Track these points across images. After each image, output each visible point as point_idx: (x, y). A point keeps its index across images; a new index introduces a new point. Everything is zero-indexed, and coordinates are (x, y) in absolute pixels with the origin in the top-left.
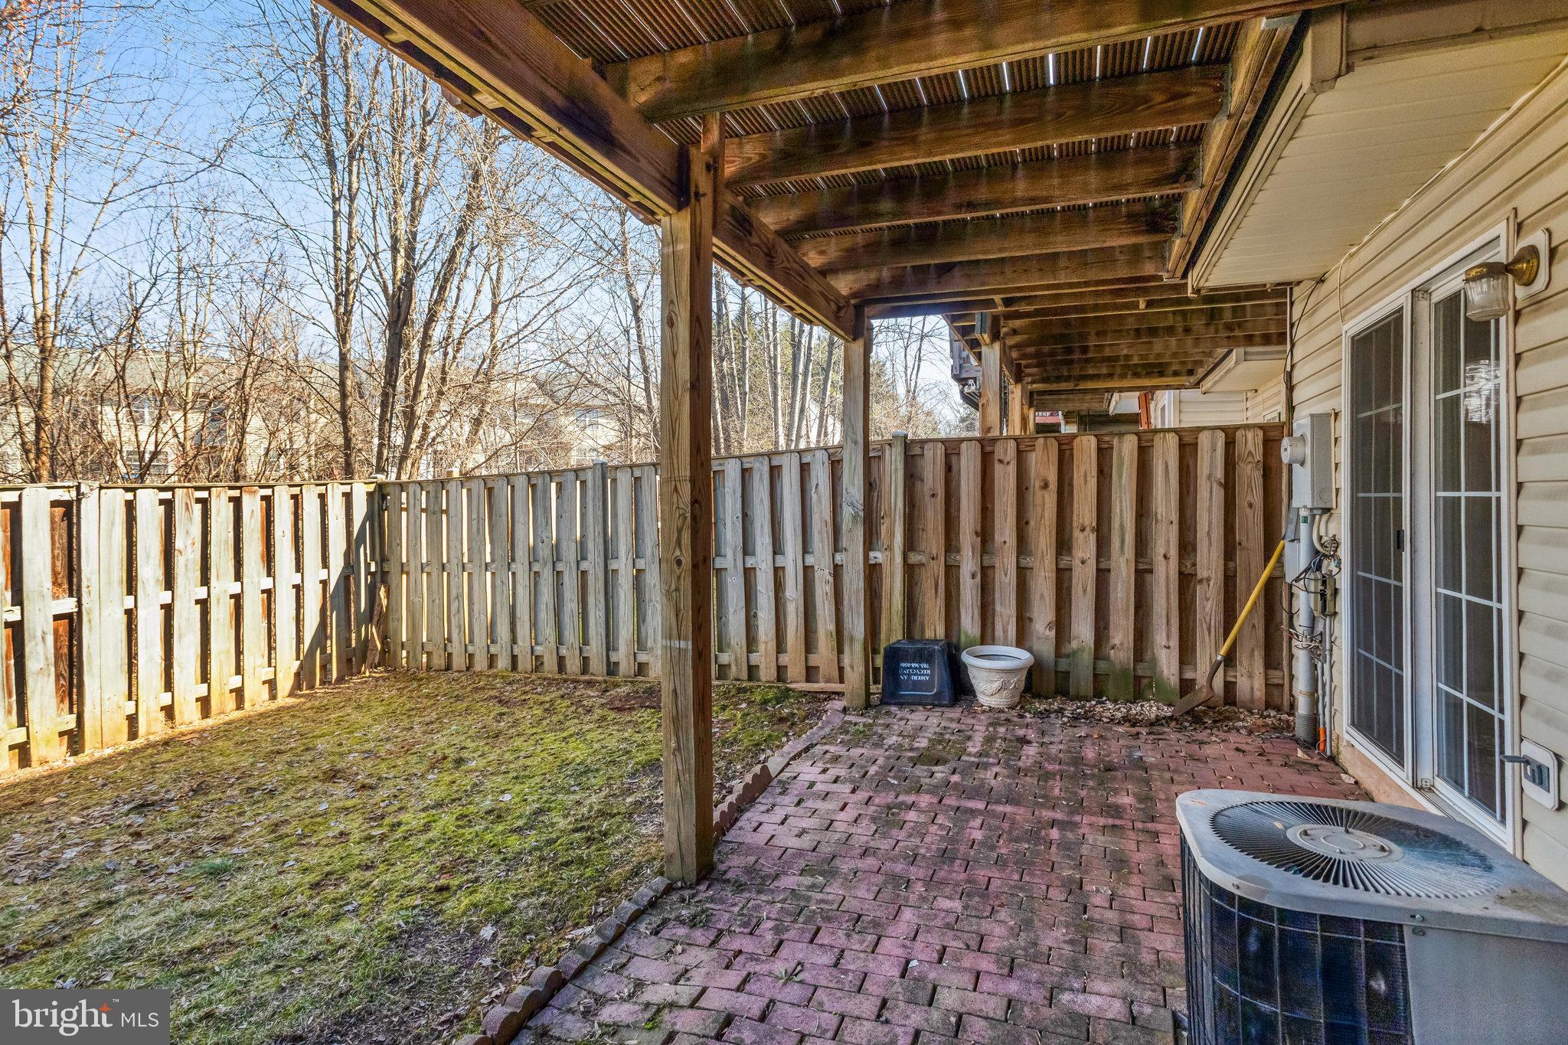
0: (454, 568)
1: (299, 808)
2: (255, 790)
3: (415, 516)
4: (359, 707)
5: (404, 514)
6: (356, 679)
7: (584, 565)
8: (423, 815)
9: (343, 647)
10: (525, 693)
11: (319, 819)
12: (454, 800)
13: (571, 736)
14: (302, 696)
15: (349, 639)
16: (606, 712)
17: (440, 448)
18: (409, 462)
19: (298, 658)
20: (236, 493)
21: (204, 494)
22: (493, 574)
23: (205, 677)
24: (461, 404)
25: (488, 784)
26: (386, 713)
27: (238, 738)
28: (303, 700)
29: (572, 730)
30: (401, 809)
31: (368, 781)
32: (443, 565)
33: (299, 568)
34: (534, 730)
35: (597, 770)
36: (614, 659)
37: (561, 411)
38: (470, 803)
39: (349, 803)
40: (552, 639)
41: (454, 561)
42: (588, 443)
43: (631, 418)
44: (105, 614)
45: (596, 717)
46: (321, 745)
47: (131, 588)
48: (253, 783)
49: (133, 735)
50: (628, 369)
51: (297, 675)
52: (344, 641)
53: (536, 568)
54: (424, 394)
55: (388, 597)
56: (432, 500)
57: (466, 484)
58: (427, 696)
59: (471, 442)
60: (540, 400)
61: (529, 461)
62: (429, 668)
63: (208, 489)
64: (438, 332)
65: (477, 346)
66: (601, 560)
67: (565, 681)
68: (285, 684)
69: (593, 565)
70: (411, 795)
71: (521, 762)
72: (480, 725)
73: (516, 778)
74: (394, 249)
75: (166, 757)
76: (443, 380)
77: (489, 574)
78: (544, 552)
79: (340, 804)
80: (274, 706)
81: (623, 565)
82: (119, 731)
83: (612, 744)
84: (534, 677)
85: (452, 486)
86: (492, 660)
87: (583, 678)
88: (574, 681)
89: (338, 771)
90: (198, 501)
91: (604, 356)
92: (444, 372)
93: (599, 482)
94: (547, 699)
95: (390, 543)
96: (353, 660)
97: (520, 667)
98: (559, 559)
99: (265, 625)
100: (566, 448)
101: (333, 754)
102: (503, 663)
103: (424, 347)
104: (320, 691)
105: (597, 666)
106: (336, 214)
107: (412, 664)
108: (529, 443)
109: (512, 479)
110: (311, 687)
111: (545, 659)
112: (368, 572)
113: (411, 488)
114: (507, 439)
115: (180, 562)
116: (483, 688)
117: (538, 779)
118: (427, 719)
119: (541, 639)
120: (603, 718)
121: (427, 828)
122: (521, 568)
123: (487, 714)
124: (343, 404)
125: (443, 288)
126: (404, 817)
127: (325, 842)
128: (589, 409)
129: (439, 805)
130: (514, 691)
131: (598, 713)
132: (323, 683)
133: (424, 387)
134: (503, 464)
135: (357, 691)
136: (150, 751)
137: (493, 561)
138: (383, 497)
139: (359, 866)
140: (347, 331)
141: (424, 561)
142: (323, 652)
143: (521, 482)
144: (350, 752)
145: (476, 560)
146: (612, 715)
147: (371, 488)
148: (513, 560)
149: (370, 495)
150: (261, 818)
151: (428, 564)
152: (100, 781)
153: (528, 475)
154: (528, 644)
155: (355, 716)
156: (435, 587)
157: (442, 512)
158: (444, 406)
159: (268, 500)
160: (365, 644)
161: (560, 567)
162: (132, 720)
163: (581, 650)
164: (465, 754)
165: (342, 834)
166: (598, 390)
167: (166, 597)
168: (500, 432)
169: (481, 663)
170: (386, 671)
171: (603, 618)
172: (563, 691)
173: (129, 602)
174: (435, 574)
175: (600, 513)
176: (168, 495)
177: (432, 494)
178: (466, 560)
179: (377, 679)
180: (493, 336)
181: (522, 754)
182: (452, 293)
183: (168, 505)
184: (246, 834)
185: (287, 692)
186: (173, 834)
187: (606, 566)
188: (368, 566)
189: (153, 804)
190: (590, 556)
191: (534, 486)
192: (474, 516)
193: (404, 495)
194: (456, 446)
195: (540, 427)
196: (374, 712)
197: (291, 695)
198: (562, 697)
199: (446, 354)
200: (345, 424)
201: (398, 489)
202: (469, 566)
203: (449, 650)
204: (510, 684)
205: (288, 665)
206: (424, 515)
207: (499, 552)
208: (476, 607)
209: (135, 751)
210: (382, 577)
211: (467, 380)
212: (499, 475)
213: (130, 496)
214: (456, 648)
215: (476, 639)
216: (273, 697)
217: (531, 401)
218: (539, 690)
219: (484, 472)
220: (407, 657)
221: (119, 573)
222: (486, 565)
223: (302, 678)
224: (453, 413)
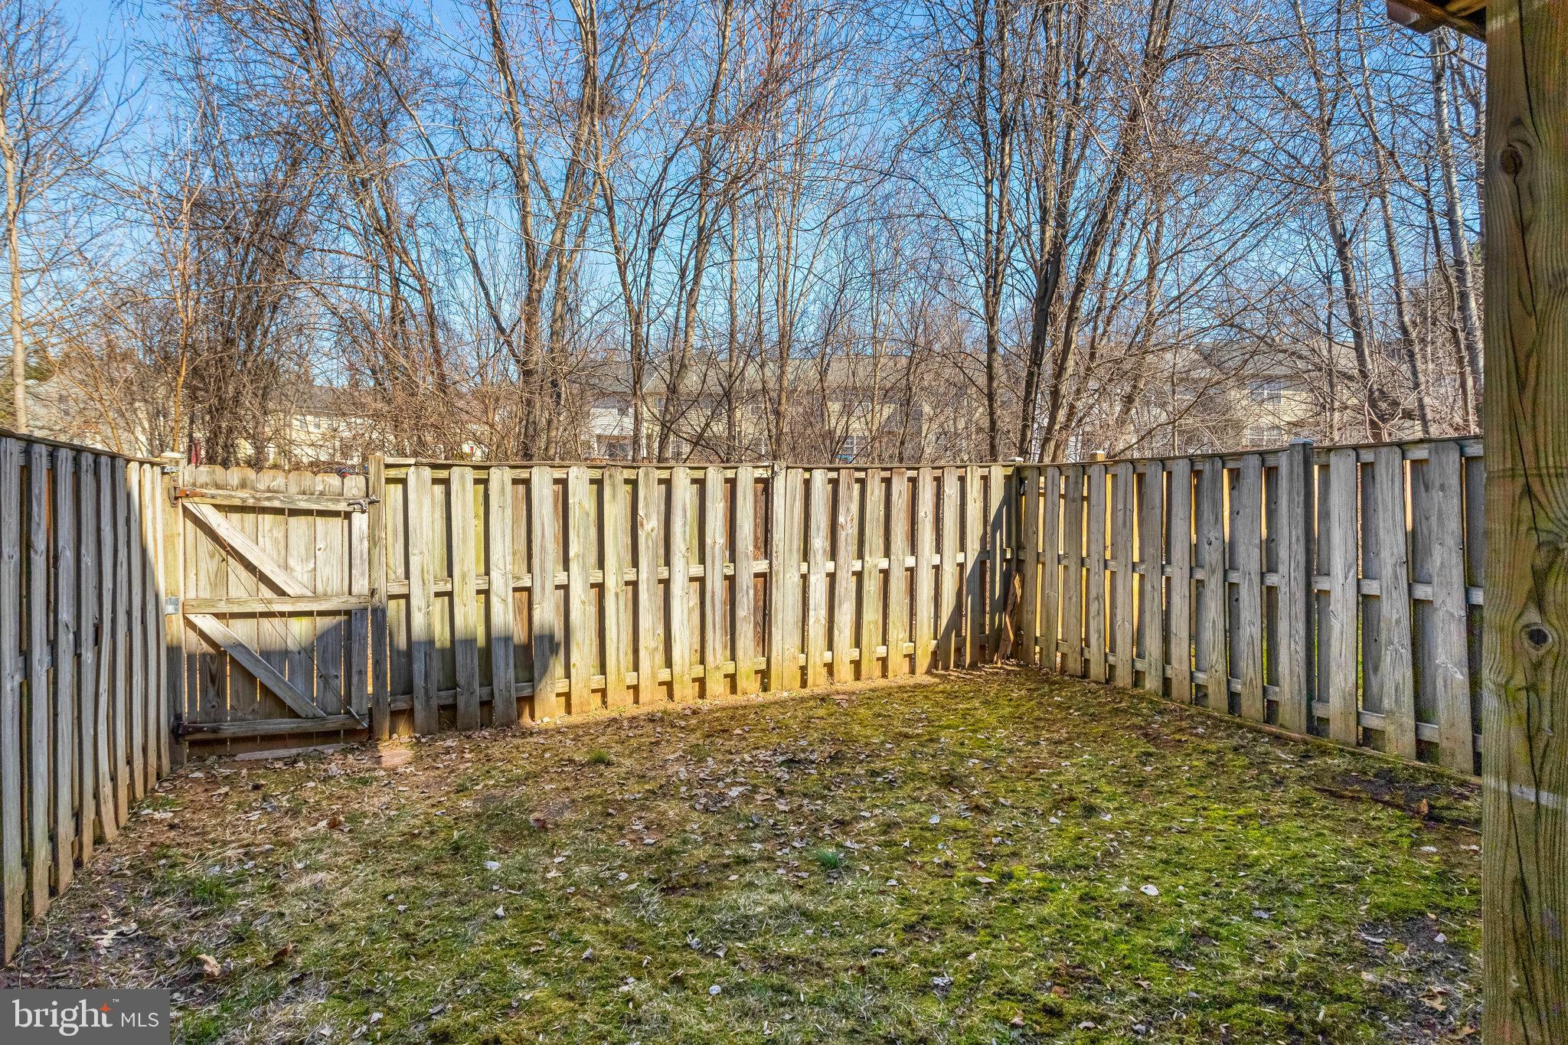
0: (1094, 563)
1: (912, 811)
2: (878, 775)
3: (1053, 503)
4: (986, 703)
5: (1042, 499)
6: (988, 668)
7: (1272, 579)
8: (1039, 874)
9: (977, 632)
10: (1181, 730)
11: (928, 835)
12: (1078, 867)
13: (1251, 816)
14: (936, 676)
15: (983, 625)
16: (1307, 791)
17: (1088, 429)
18: (1052, 444)
19: (935, 638)
20: (887, 474)
21: (862, 475)
22: (1142, 577)
23: (858, 643)
24: (1110, 380)
25: (1124, 859)
26: (1012, 716)
27: (876, 709)
28: (937, 680)
29: (1252, 807)
30: (1014, 854)
31: (982, 801)
32: (1083, 559)
33: (939, 549)
34: (1192, 792)
35: (1300, 894)
36: (1319, 711)
37: (1231, 383)
38: (1100, 879)
39: (961, 824)
40: (1221, 667)
41: (1095, 556)
42: (1266, 420)
43: (1332, 386)
44: (787, 576)
45: (1291, 795)
46: (946, 738)
47: (806, 557)
48: (878, 765)
49: (804, 684)
50: (1328, 325)
51: (934, 653)
52: (978, 627)
53: (1199, 575)
54: (1070, 371)
55: (1023, 587)
56: (1072, 486)
57: (1112, 470)
58: (1059, 706)
59: (1121, 422)
60: (1205, 373)
61: (1188, 442)
62: (1063, 671)
63: (865, 470)
64: (1087, 303)
65: (1130, 316)
66: (1300, 575)
67: (1240, 727)
68: (923, 662)
69: (1288, 579)
70: (1026, 839)
71: (1173, 839)
72: (1118, 762)
73: (1166, 862)
74: (1043, 222)
75: (821, 712)
76: (1092, 356)
77: (1136, 576)
78: (1212, 556)
79: (951, 822)
80: (912, 681)
81: (1340, 587)
82: (795, 678)
83: (1325, 854)
84: (1193, 711)
85: (1094, 471)
86: (1138, 677)
87: (1267, 728)
88: (1251, 730)
89: (954, 778)
90: (858, 480)
91: (1293, 312)
92: (1092, 347)
93: (1299, 469)
94: (1213, 747)
95: (1026, 531)
96: (987, 646)
97: (1175, 693)
98: (1233, 567)
99: (907, 601)
100: (1238, 426)
101: (954, 754)
102: (1151, 683)
103: (1071, 320)
104: (953, 674)
105: (1292, 714)
106: (988, 196)
107: (1046, 663)
108: (1191, 421)
109: (1169, 463)
110: (947, 668)
111: (1210, 691)
112: (1004, 559)
113: (1050, 472)
114: (1164, 418)
115: (842, 535)
116: (1125, 711)
117: (1198, 877)
118: (1056, 736)
119: (1204, 664)
120: (1304, 802)
121: (1040, 897)
122: (1178, 571)
123: (1127, 749)
124: (990, 386)
125: (1092, 253)
126: (1018, 868)
127: (928, 867)
128: (1270, 379)
129: (1059, 866)
130: (1163, 725)
131: (1294, 791)
132: (957, 666)
133: (1070, 363)
134: (1157, 446)
135: (987, 681)
136: (812, 703)
137: (1142, 561)
138: (1021, 481)
139: (958, 921)
140: (995, 312)
141: (1061, 552)
142: (959, 635)
143: (1181, 469)
144: (971, 756)
145: (1121, 557)
146: (1320, 801)
147: (1009, 471)
148: (1169, 562)
149: (1008, 478)
150: (877, 811)
151: (1066, 555)
152: (772, 725)
153: (1192, 459)
154: (1185, 667)
155: (982, 713)
156: (1072, 583)
157: (1083, 498)
158: (1093, 384)
159: (913, 481)
160: (999, 633)
161: (1234, 577)
162: (804, 670)
163: (1264, 689)
164: (1097, 801)
165: (947, 864)
166: (1281, 356)
167: (830, 566)
168: (1155, 411)
169: (1123, 678)
170: (1018, 665)
171: (1302, 654)
172: (1235, 741)
173: (804, 567)
174: (1073, 569)
175: (1300, 511)
176: (834, 475)
177: (1072, 480)
178: (1108, 556)
179: (1008, 673)
180: (1149, 304)
181: (1175, 824)
182: (1103, 261)
183: (835, 483)
184: (863, 825)
185: (924, 669)
186: (806, 801)
187: (1308, 585)
188: (1003, 552)
189: (799, 762)
190: (1283, 568)
191: (1198, 474)
192: (1120, 506)
193: (1042, 479)
194: (1105, 426)
195: (1204, 401)
196: (1001, 712)
197: (928, 672)
198: (1236, 749)
199: (1095, 329)
200: (991, 406)
201: (1035, 473)
202: (1111, 563)
203: (1087, 656)
204: (1160, 713)
205: (926, 644)
206: (1062, 501)
207: (1150, 551)
208: (1119, 612)
209: (803, 700)
210: (1016, 566)
211: (1119, 354)
212: (1152, 459)
213: (807, 475)
214: (1094, 654)
215: (1119, 649)
216: (913, 671)
217: (1194, 375)
218: (1200, 730)
219: (1136, 455)
220: (1041, 653)
221: (797, 543)
222: (1134, 564)
223: (938, 658)
224: (1102, 391)
